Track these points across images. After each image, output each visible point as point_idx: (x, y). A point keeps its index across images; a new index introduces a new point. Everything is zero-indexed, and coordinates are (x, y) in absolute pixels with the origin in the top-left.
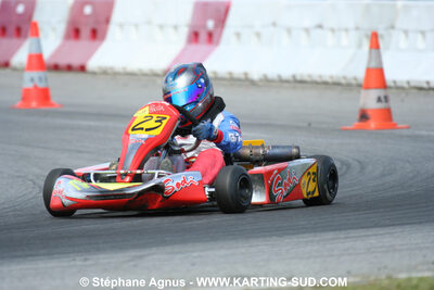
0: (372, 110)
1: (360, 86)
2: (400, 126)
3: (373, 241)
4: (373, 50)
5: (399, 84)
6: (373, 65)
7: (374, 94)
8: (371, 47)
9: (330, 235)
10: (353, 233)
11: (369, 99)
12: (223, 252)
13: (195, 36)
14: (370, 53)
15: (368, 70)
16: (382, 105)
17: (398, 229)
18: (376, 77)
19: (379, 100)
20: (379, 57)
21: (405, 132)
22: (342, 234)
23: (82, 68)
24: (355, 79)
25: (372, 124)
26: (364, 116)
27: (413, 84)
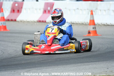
0: (92, 31)
1: (88, 24)
2: (99, 35)
4: (92, 15)
5: (99, 24)
6: (92, 19)
7: (92, 26)
8: (91, 14)
9: (79, 64)
10: (86, 64)
11: (91, 28)
12: (51, 69)
13: (45, 12)
15: (90, 20)
16: (94, 30)
17: (98, 63)
18: (92, 22)
19: (93, 28)
20: (93, 17)
21: (100, 37)
22: (83, 64)
23: (15, 20)
24: (87, 22)
25: (92, 35)
26: (89, 33)
27: (102, 24)
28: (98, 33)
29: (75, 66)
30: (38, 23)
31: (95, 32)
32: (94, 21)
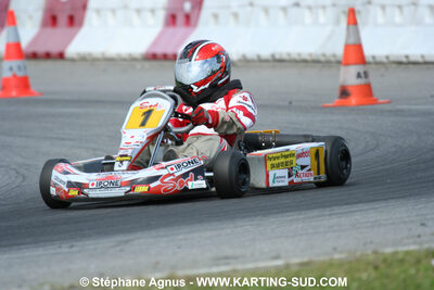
0: (352, 86)
1: (339, 62)
2: (380, 101)
3: (358, 217)
4: (351, 27)
5: (378, 59)
6: (352, 41)
7: (353, 70)
8: (349, 23)
9: (316, 212)
10: (337, 210)
11: (349, 76)
12: (208, 234)
13: (172, 19)
14: (348, 29)
15: (347, 47)
16: (361, 81)
17: (383, 204)
18: (355, 53)
19: (359, 76)
20: (357, 32)
21: (386, 107)
22: (327, 211)
23: (61, 56)
24: (334, 56)
25: (353, 100)
26: (344, 93)
27: (392, 59)
28: (376, 93)
29: (298, 220)
30: (147, 64)
31: (367, 90)
32: (359, 47)
